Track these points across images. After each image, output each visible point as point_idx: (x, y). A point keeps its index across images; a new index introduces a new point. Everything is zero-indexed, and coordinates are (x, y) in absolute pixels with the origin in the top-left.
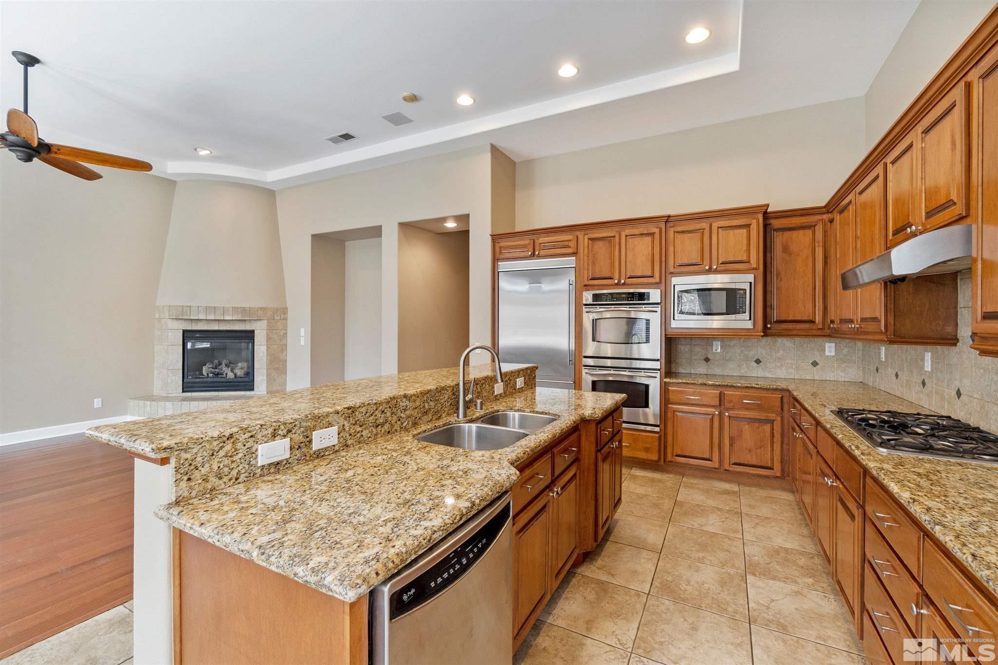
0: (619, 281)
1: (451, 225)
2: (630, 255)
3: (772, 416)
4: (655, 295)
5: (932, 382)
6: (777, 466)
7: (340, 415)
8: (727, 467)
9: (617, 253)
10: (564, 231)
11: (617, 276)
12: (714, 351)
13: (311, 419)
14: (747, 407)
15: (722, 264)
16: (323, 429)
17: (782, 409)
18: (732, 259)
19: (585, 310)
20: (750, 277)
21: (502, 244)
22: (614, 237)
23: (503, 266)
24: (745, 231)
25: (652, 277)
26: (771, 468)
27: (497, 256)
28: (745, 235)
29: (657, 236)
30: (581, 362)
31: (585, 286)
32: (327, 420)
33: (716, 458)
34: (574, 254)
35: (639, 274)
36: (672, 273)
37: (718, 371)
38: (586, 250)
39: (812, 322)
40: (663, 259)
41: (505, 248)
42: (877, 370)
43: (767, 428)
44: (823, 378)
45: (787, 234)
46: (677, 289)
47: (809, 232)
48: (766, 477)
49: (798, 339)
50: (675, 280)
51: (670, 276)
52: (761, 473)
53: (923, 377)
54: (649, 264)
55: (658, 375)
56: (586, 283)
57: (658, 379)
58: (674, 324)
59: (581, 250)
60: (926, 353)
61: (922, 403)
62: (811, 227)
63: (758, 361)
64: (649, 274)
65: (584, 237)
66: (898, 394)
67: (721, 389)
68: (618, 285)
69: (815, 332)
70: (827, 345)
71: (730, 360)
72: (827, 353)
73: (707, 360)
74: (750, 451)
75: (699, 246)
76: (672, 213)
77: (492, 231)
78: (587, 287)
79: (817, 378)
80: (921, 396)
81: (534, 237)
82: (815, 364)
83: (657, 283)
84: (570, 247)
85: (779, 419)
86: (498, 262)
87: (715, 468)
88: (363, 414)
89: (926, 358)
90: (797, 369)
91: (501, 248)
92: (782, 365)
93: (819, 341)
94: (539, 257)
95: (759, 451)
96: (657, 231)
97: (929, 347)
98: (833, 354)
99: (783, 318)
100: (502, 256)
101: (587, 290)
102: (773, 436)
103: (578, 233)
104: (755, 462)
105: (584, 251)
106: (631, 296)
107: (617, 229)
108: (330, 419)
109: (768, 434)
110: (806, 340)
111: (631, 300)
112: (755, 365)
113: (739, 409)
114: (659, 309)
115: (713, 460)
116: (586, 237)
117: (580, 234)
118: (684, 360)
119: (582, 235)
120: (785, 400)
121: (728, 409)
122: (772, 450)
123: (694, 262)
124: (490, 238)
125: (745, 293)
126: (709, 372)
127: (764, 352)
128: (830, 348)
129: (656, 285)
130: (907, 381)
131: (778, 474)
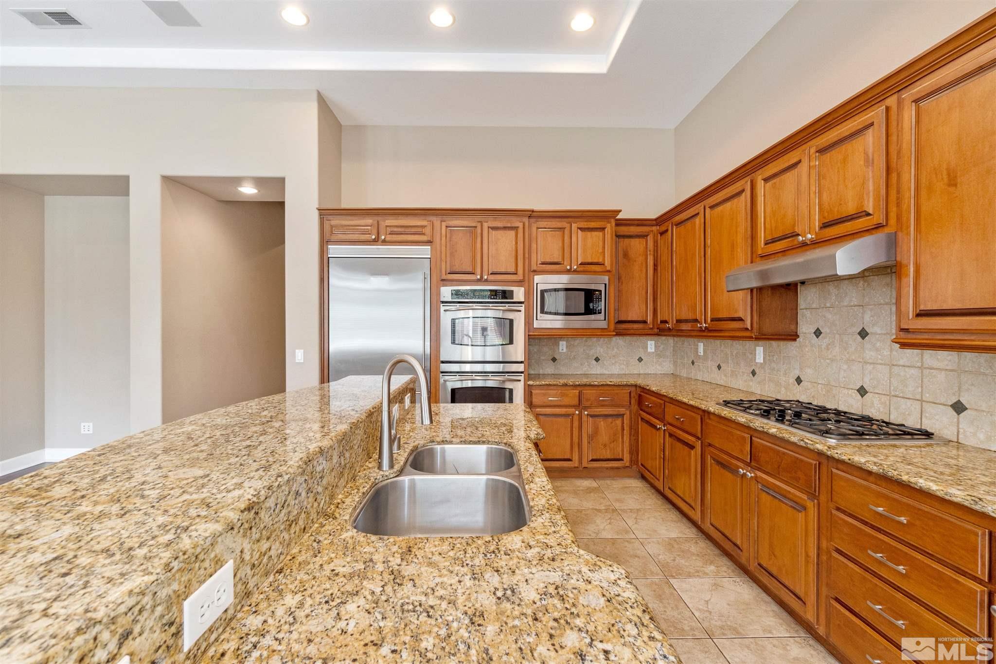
0: (482, 277)
1: (248, 190)
2: (492, 249)
3: (622, 410)
4: (519, 294)
5: (765, 371)
6: (627, 457)
7: (236, 530)
8: (585, 464)
9: (479, 245)
10: (415, 215)
11: (478, 271)
12: (560, 351)
13: (179, 570)
14: (603, 405)
15: (581, 264)
16: (204, 581)
17: (630, 403)
18: (590, 261)
19: (442, 308)
20: (606, 279)
21: (333, 223)
22: (476, 227)
23: (334, 250)
24: (601, 234)
25: (516, 274)
26: (622, 460)
27: (327, 237)
28: (601, 238)
29: (520, 231)
30: (438, 367)
31: (443, 280)
32: (212, 555)
33: (576, 457)
34: (429, 242)
35: (503, 270)
36: (534, 271)
37: (564, 370)
38: (444, 239)
39: (645, 322)
40: (527, 255)
41: (336, 226)
42: (693, 363)
43: (619, 422)
44: (646, 372)
45: (627, 241)
46: (540, 287)
47: (643, 241)
48: (618, 468)
49: (628, 338)
50: (537, 279)
51: (532, 274)
52: (613, 465)
53: (753, 368)
54: (513, 260)
55: (522, 378)
56: (444, 277)
57: (522, 383)
58: (536, 324)
59: (437, 239)
60: (757, 348)
61: (753, 390)
62: (644, 236)
63: (597, 360)
64: (513, 270)
65: (441, 225)
66: (722, 382)
67: (580, 389)
68: (480, 281)
69: (646, 331)
70: (649, 342)
71: (574, 358)
72: (649, 350)
73: (554, 360)
74: (605, 446)
75: (561, 244)
76: (536, 208)
77: (320, 203)
78: (444, 282)
79: (642, 372)
80: (751, 383)
81: (379, 218)
82: (640, 360)
83: (521, 281)
84: (424, 234)
85: (628, 412)
86: (327, 244)
87: (575, 467)
88: (272, 511)
89: (757, 352)
90: (627, 365)
91: (332, 227)
92: (616, 362)
93: (643, 339)
94: (384, 242)
95: (612, 444)
96: (520, 225)
97: (760, 343)
98: (653, 350)
99: (623, 319)
100: (334, 238)
101: (444, 286)
102: (623, 429)
103: (433, 219)
104: (609, 457)
105: (441, 239)
106: (494, 293)
107: (479, 218)
108: (218, 549)
109: (620, 428)
110: (635, 338)
111: (494, 299)
112: (594, 362)
113: (596, 407)
114: (522, 309)
115: (574, 459)
116: (444, 224)
117: (436, 221)
118: (533, 361)
119: (439, 222)
120: (632, 395)
121: (586, 408)
122: (623, 442)
123: (556, 260)
124: (316, 213)
125: (601, 294)
126: (556, 372)
127: (602, 350)
128: (651, 345)
129: (520, 283)
130: (732, 372)
131: (628, 464)
